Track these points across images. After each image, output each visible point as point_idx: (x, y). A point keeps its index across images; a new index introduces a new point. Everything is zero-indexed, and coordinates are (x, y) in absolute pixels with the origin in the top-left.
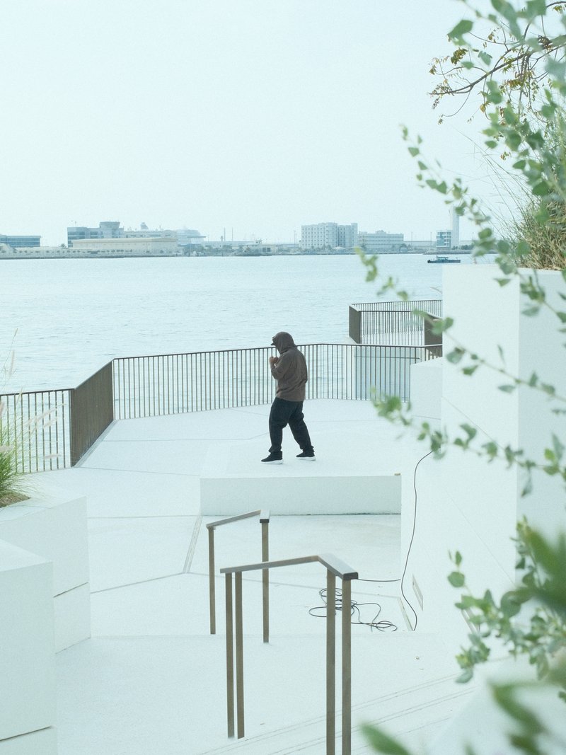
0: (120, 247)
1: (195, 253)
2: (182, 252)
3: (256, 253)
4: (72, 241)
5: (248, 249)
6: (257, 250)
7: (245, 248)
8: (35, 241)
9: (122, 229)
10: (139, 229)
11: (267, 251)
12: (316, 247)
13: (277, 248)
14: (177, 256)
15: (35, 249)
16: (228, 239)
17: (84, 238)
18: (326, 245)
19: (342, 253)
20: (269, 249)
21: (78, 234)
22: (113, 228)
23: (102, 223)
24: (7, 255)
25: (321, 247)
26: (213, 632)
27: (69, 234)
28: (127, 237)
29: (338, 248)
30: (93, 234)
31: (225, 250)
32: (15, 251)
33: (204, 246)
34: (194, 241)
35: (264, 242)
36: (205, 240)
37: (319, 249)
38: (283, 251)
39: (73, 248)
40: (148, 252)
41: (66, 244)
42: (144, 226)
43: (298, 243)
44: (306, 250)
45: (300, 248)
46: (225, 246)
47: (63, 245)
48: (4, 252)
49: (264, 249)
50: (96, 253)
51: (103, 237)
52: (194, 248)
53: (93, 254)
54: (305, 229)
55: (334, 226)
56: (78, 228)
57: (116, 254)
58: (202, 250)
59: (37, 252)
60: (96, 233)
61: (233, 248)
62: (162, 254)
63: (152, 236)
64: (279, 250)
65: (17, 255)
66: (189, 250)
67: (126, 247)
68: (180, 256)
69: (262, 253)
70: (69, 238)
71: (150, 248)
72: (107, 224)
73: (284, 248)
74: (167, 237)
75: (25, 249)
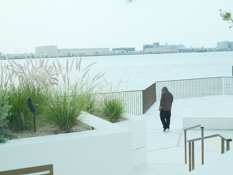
0: (159, 50)
1: (182, 52)
2: (178, 52)
3: (202, 51)
4: (145, 49)
5: (200, 50)
6: (202, 50)
7: (198, 50)
8: (133, 49)
9: (160, 45)
10: (165, 45)
11: (205, 51)
12: (221, 49)
13: (209, 50)
14: (177, 53)
15: (134, 51)
16: (193, 47)
17: (148, 48)
18: (225, 48)
19: (231, 50)
20: (206, 50)
21: (146, 47)
22: (157, 45)
23: (154, 43)
24: (125, 53)
25: (223, 49)
26: (186, 163)
27: (144, 47)
28: (161, 47)
29: (229, 49)
30: (151, 47)
31: (192, 50)
32: (127, 52)
33: (185, 49)
34: (182, 48)
35: (205, 48)
36: (186, 47)
37: (222, 50)
38: (211, 50)
39: (145, 51)
40: (168, 52)
41: (143, 50)
42: (167, 44)
43: (216, 47)
44: (218, 50)
45: (217, 49)
46: (192, 49)
47: (142, 50)
48: (124, 53)
49: (205, 50)
50: (152, 52)
51: (154, 48)
52: (182, 50)
53: (151, 53)
54: (218, 43)
55: (228, 42)
56: (146, 45)
57: (158, 52)
58: (185, 50)
59: (134, 52)
60: (152, 46)
61: (195, 50)
62: (172, 52)
63: (169, 47)
64: (210, 50)
65: (128, 53)
66: (181, 51)
67: (161, 50)
68: (178, 53)
69: (204, 51)
70: (144, 48)
71: (168, 50)
72: (155, 43)
73: (211, 49)
74: (174, 47)
75: (131, 52)
